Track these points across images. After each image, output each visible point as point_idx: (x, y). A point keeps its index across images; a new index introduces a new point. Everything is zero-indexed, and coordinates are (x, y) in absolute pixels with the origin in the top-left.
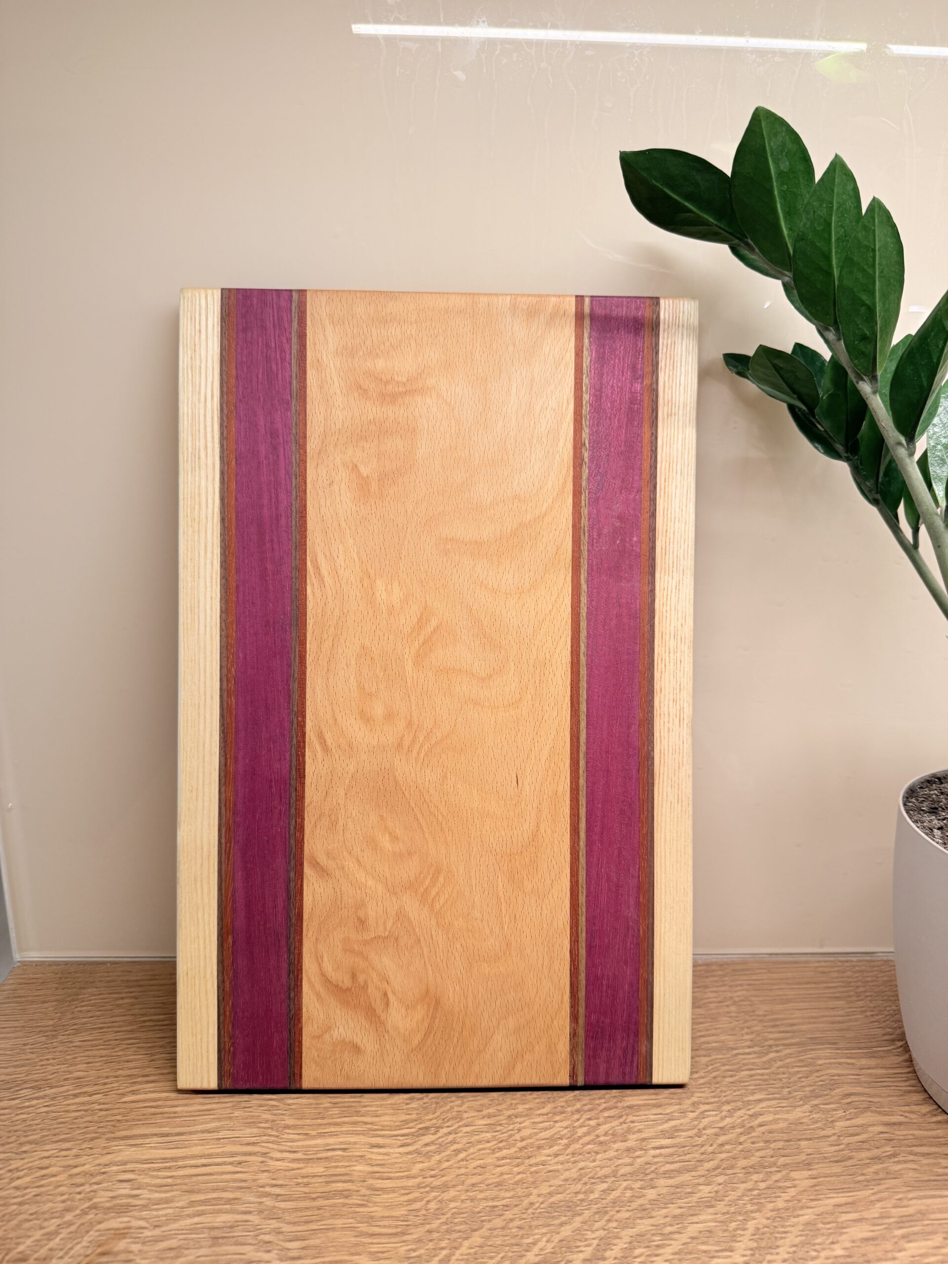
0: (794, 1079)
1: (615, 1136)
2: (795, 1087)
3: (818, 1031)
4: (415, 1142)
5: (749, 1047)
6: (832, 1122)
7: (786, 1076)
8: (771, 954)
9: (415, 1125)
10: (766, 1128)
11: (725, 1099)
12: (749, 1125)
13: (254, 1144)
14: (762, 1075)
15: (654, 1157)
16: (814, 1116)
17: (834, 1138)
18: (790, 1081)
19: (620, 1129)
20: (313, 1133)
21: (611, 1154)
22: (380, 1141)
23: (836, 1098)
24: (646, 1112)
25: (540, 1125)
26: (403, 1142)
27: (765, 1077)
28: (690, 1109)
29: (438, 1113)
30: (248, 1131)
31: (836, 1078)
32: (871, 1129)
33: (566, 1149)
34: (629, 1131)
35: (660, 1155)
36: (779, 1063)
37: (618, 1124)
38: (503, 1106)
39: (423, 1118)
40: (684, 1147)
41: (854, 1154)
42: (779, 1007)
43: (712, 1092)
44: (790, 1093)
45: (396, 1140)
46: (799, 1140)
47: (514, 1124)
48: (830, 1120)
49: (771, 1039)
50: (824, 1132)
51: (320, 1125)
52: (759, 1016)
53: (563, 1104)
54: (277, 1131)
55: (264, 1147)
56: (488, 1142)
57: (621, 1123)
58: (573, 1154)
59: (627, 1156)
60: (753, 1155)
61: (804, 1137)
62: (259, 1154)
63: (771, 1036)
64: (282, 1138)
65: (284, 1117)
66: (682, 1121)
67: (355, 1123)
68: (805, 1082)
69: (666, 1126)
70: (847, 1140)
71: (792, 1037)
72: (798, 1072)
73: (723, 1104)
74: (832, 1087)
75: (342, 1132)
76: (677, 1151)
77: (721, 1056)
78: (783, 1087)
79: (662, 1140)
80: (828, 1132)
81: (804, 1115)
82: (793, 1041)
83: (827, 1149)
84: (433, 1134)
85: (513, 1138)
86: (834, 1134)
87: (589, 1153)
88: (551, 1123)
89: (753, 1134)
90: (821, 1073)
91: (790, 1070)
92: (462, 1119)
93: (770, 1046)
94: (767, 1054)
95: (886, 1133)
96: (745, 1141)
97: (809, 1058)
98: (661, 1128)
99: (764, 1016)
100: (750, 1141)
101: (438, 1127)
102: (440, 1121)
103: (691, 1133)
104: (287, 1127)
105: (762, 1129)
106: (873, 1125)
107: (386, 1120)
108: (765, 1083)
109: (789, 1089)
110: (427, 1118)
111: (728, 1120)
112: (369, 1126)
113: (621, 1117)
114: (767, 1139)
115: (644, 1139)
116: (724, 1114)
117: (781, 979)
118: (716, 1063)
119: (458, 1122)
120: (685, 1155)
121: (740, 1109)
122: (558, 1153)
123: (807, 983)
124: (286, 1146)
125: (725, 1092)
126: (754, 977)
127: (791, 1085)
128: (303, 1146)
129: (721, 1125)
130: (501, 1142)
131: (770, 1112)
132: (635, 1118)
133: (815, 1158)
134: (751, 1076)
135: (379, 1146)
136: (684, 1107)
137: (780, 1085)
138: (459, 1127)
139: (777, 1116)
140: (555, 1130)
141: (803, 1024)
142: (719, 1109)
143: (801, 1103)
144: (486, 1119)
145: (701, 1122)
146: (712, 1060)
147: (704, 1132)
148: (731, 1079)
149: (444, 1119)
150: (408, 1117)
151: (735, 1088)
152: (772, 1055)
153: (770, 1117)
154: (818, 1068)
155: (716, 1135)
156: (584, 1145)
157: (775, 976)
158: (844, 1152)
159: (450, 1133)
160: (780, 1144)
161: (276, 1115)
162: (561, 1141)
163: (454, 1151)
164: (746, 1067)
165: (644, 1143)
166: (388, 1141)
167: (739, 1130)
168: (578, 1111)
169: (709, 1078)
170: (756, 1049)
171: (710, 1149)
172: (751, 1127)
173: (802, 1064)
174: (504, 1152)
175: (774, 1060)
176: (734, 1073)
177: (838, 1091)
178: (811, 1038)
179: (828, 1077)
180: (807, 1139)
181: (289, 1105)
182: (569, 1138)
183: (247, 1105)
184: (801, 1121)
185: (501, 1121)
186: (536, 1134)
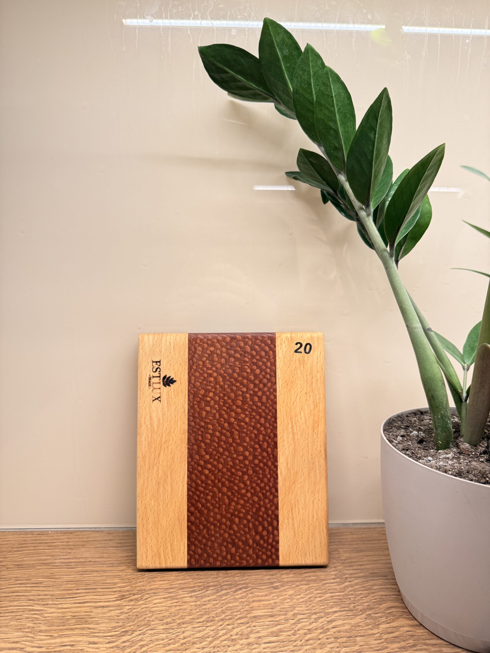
0: (359, 598)
1: (242, 635)
2: (358, 603)
3: (377, 569)
4: (117, 640)
5: (334, 579)
6: (378, 625)
7: (353, 596)
8: (354, 524)
9: (120, 629)
10: (337, 629)
11: (314, 611)
12: (326, 627)
13: (17, 642)
14: (339, 596)
15: (264, 648)
16: (368, 621)
17: (379, 635)
18: (356, 599)
19: (246, 631)
20: (56, 635)
21: (238, 647)
22: (95, 640)
23: (383, 610)
24: (264, 620)
25: (197, 629)
26: (110, 640)
27: (341, 597)
28: (291, 618)
29: (136, 622)
30: (16, 634)
31: (384, 597)
32: (401, 629)
33: (210, 644)
34: (251, 632)
35: (269, 647)
36: (350, 589)
37: (245, 628)
38: (177, 617)
39: (126, 625)
40: (284, 642)
41: (389, 645)
42: (354, 555)
43: (307, 607)
44: (354, 607)
45: (106, 639)
46: (356, 637)
47: (181, 628)
48: (377, 623)
49: (347, 574)
50: (373, 631)
51: (61, 630)
52: (342, 560)
53: (214, 615)
54: (34, 634)
55: (22, 644)
56: (163, 640)
57: (248, 627)
58: (214, 647)
59: (247, 648)
60: (326, 647)
61: (360, 634)
62: (18, 649)
63: (348, 572)
64: (35, 639)
65: (41, 625)
66: (285, 625)
67: (83, 629)
68: (365, 600)
69: (275, 629)
70: (386, 636)
71: (360, 573)
72: (361, 594)
73: (313, 614)
74: (381, 603)
75: (73, 635)
76: (279, 644)
77: (316, 585)
78: (350, 604)
79: (271, 638)
80: (375, 631)
81: (361, 621)
82: (361, 575)
83: (372, 642)
84: (130, 635)
85: (179, 637)
86: (378, 633)
87: (224, 646)
88: (204, 627)
89: (328, 633)
90: (375, 594)
91: (357, 593)
92: (149, 625)
93: (346, 578)
94: (343, 583)
95: (411, 631)
96: (322, 638)
97: (369, 585)
98: (271, 630)
99: (345, 560)
100: (325, 637)
101: (133, 631)
102: (136, 627)
103: (289, 633)
104: (41, 631)
105: (334, 630)
106: (403, 626)
107: (102, 627)
108: (339, 601)
109: (355, 605)
110: (128, 625)
111: (314, 625)
112: (91, 630)
113: (248, 623)
114: (336, 636)
115: (260, 637)
116: (312, 620)
117: (358, 538)
118: (312, 589)
119: (147, 627)
120: (284, 647)
121: (322, 618)
122: (205, 646)
123: (373, 540)
124: (36, 643)
125: (315, 606)
126: (343, 537)
127: (356, 602)
128: (47, 644)
129: (309, 628)
130: (171, 640)
131: (341, 619)
132: (257, 624)
133: (364, 648)
134: (332, 596)
135: (94, 643)
136: (288, 616)
137: (349, 602)
138: (147, 630)
139: (344, 622)
140: (206, 632)
141: (368, 564)
142: (309, 617)
143: (361, 613)
144: (164, 625)
145: (297, 626)
146: (309, 587)
147: (298, 632)
148: (319, 599)
149: (138, 626)
150: (117, 624)
151: (321, 604)
152: (347, 584)
153: (340, 622)
154: (374, 591)
155: (305, 634)
156: (222, 641)
157: (355, 536)
158: (383, 644)
159: (140, 635)
160: (344, 639)
161: (35, 624)
162: (208, 639)
163: (140, 646)
164: (330, 591)
165: (259, 640)
166: (100, 640)
167: (320, 631)
168: (222, 620)
169: (306, 598)
170: (338, 580)
171: (299, 643)
172: (327, 629)
173: (364, 589)
174: (172, 646)
175: (347, 587)
176: (322, 595)
177: (384, 605)
178: (372, 573)
179: (379, 597)
180: (361, 636)
181: (45, 617)
182: (213, 637)
183: (20, 618)
184: (359, 625)
185: (173, 626)
186: (193, 634)
